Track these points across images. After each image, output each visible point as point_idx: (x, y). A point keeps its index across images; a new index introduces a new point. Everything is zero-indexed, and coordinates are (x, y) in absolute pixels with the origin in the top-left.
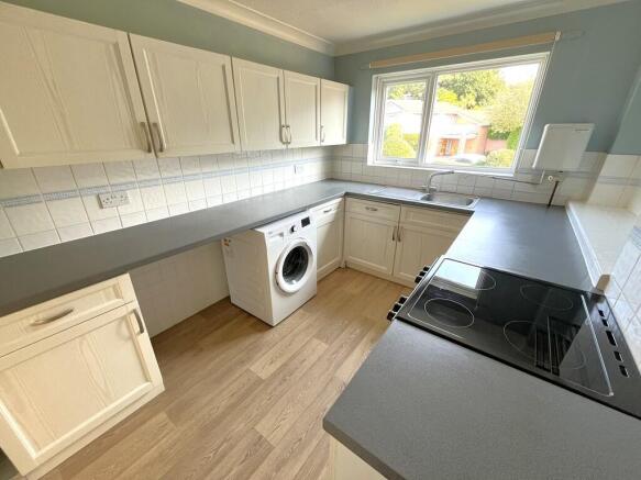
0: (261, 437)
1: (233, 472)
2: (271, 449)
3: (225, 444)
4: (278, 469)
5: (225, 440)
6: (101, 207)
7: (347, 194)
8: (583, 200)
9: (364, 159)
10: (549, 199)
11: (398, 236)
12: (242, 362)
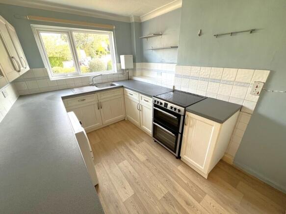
4: (176, 191)
9: (46, 77)
10: (128, 77)
11: (100, 107)
12: (117, 206)
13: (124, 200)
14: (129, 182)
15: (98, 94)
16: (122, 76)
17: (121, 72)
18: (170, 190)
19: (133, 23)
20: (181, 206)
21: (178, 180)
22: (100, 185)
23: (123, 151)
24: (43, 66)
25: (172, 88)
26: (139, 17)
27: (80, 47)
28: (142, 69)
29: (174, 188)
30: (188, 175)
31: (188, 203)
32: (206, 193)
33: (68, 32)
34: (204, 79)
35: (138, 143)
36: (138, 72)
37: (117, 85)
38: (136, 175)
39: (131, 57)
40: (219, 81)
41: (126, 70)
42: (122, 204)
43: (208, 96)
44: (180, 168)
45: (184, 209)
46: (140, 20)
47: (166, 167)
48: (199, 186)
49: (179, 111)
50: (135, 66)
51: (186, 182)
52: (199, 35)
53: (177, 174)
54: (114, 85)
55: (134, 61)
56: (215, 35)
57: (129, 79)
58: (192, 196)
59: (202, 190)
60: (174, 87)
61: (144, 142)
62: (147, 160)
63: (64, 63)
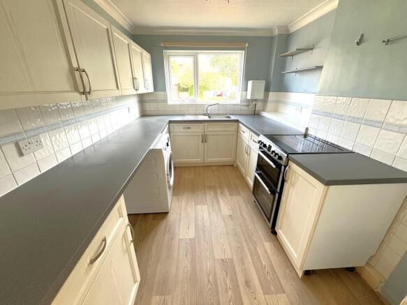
0: (222, 260)
1: (228, 283)
2: (232, 260)
3: (210, 277)
4: (243, 264)
5: (208, 276)
6: (21, 154)
7: (170, 122)
8: (264, 110)
9: (165, 101)
10: (254, 112)
11: (204, 140)
12: (172, 238)
13: (181, 237)
14: (196, 225)
15: (206, 124)
16: (246, 108)
17: (245, 104)
18: (235, 258)
19: (275, 36)
20: (237, 281)
21: (255, 255)
22: (170, 214)
23: (210, 196)
24: (165, 90)
25: (304, 131)
26: (287, 26)
27: (227, 74)
28: (278, 102)
29: (242, 259)
30: (275, 259)
31: (247, 283)
32: (284, 292)
33: (194, 55)
34: (354, 120)
35: (231, 195)
36: (270, 106)
37: (233, 118)
38: (207, 224)
39: (262, 84)
40: (379, 124)
41: (253, 100)
42: (177, 239)
43: (357, 151)
44: (268, 246)
45: (238, 286)
46: (288, 30)
47: (248, 235)
48: (281, 280)
49: (280, 158)
50: (266, 96)
51: (264, 263)
52: (358, 44)
53: (258, 249)
54: (229, 117)
55: (267, 90)
56: (384, 41)
57: (255, 114)
58: (260, 281)
59: (281, 285)
60: (307, 129)
61: (240, 197)
62: (230, 216)
63: (205, 93)
